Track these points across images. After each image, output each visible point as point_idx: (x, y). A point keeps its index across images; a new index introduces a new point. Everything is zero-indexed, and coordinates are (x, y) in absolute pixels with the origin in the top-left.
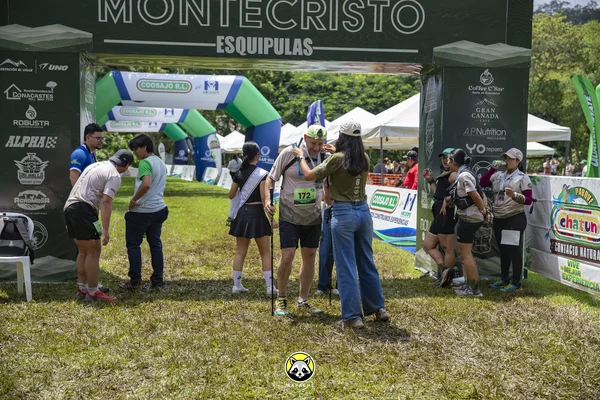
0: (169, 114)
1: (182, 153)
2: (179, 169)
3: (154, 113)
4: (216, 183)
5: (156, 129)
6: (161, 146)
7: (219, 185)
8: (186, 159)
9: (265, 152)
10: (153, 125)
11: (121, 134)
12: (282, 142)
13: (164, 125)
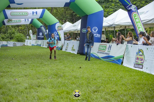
0: (35, 14)
1: (41, 34)
2: (40, 42)
3: (27, 14)
4: (61, 49)
5: (28, 23)
6: (31, 31)
7: (64, 50)
8: (43, 37)
9: (95, 30)
10: (27, 21)
11: (12, 26)
12: (105, 24)
13: (32, 20)
